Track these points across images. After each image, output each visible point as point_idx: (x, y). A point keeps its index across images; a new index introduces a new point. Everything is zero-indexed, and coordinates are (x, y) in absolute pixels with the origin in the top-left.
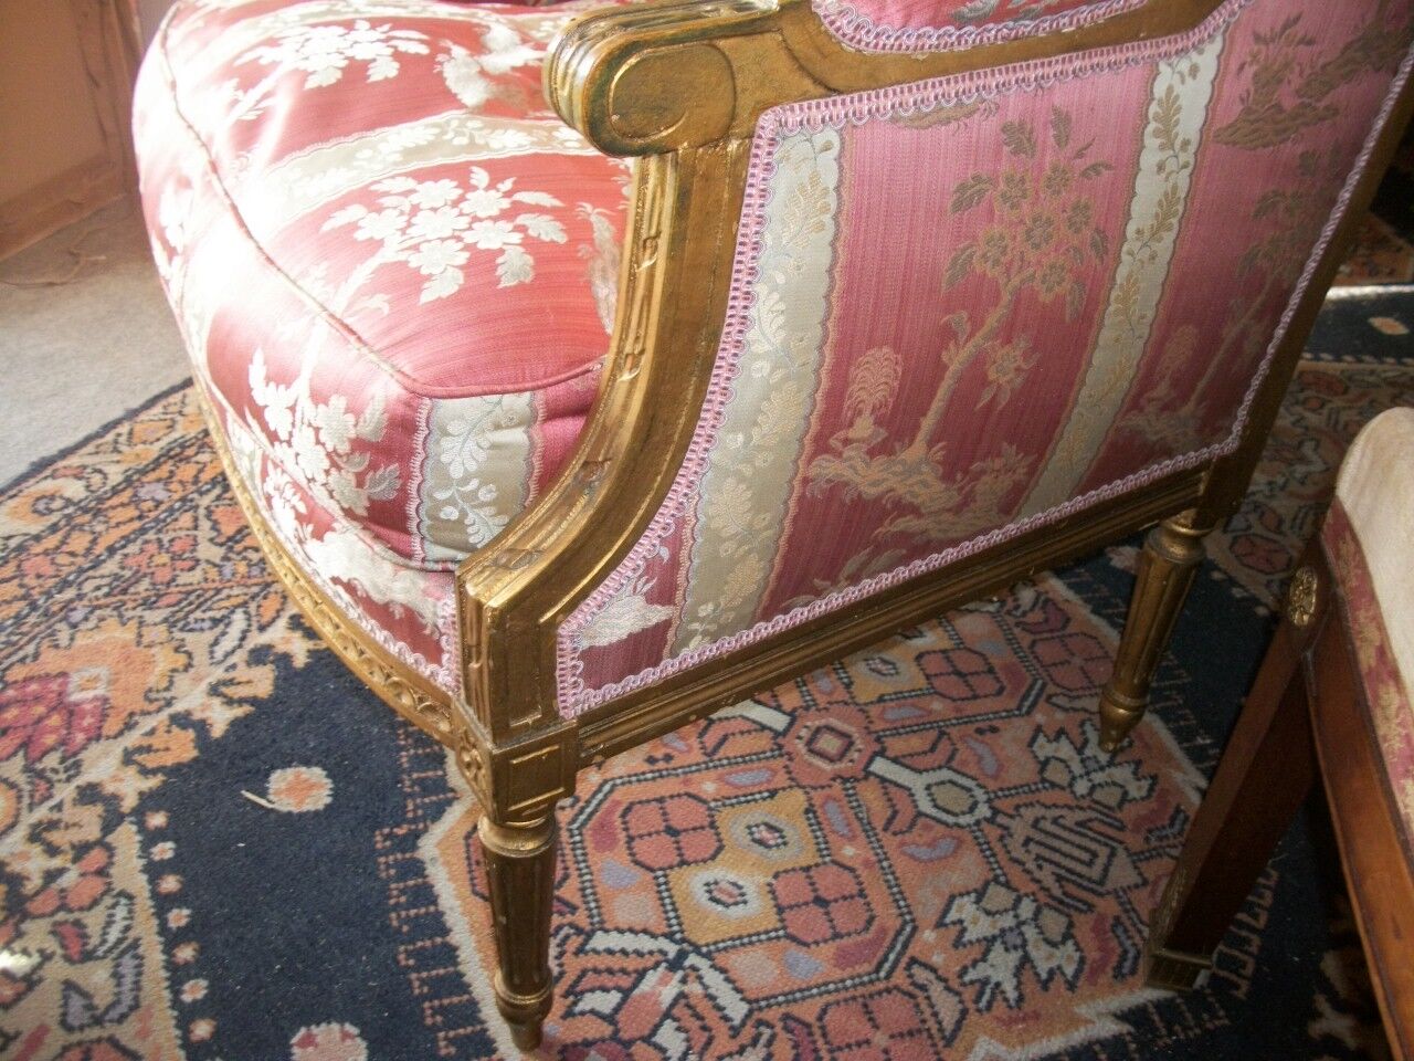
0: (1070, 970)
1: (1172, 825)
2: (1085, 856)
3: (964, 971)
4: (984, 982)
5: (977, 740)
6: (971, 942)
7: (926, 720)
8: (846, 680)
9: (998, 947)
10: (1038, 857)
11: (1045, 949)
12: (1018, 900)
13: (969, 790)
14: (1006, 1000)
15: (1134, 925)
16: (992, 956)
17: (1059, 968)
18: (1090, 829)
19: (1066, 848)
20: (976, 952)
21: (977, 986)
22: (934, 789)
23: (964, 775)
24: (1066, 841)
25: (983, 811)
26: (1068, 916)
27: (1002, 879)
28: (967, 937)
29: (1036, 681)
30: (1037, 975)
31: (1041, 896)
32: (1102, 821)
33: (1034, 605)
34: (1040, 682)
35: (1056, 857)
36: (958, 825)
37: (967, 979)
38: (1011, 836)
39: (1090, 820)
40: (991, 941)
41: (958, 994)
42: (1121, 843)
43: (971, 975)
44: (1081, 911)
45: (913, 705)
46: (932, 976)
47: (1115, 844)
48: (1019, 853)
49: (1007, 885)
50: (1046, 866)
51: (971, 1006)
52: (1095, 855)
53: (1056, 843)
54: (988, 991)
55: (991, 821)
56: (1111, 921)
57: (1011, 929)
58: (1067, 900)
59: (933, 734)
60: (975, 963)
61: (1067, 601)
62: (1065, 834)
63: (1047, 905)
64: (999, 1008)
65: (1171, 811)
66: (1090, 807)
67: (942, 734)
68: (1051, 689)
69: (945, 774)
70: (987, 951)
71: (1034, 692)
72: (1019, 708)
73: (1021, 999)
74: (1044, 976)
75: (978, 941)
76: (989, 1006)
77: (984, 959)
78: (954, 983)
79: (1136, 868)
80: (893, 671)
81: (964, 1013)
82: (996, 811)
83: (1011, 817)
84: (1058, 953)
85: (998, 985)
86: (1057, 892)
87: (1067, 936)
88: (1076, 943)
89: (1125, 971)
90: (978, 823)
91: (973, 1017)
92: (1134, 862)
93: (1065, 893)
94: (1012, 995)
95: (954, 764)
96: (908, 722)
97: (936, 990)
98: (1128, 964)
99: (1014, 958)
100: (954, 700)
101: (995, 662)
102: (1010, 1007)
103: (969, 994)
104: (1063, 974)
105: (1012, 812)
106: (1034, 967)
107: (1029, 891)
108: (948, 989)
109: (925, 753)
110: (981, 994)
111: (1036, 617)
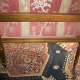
111: (23, 71)
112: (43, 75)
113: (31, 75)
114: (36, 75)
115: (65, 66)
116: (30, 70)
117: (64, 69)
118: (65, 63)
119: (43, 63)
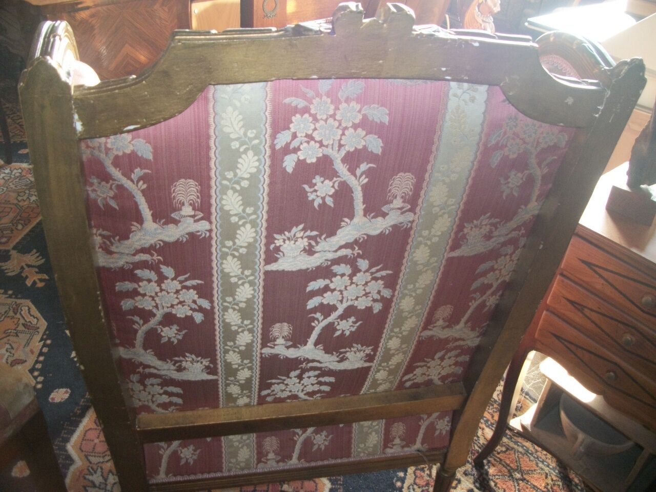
3: (102, 468)
4: (95, 472)
6: (108, 474)
9: (103, 481)
14: (87, 475)
16: (101, 478)
20: (105, 475)
21: (95, 469)
28: (111, 474)
30: (88, 487)
37: (99, 468)
40: (106, 480)
41: (97, 464)
43: (99, 470)
46: (105, 460)
51: (91, 465)
54: (92, 472)
57: (106, 487)
60: (102, 473)
64: (86, 471)
70: (103, 477)
73: (85, 478)
74: (87, 488)
75: (108, 477)
76: (88, 470)
77: (102, 475)
78: (100, 465)
81: (90, 463)
85: (92, 475)
91: (89, 464)
94: (87, 477)
97: (101, 460)
99: (97, 483)
102: (85, 474)
103: (95, 467)
106: (91, 487)
108: (99, 463)
110: (93, 469)
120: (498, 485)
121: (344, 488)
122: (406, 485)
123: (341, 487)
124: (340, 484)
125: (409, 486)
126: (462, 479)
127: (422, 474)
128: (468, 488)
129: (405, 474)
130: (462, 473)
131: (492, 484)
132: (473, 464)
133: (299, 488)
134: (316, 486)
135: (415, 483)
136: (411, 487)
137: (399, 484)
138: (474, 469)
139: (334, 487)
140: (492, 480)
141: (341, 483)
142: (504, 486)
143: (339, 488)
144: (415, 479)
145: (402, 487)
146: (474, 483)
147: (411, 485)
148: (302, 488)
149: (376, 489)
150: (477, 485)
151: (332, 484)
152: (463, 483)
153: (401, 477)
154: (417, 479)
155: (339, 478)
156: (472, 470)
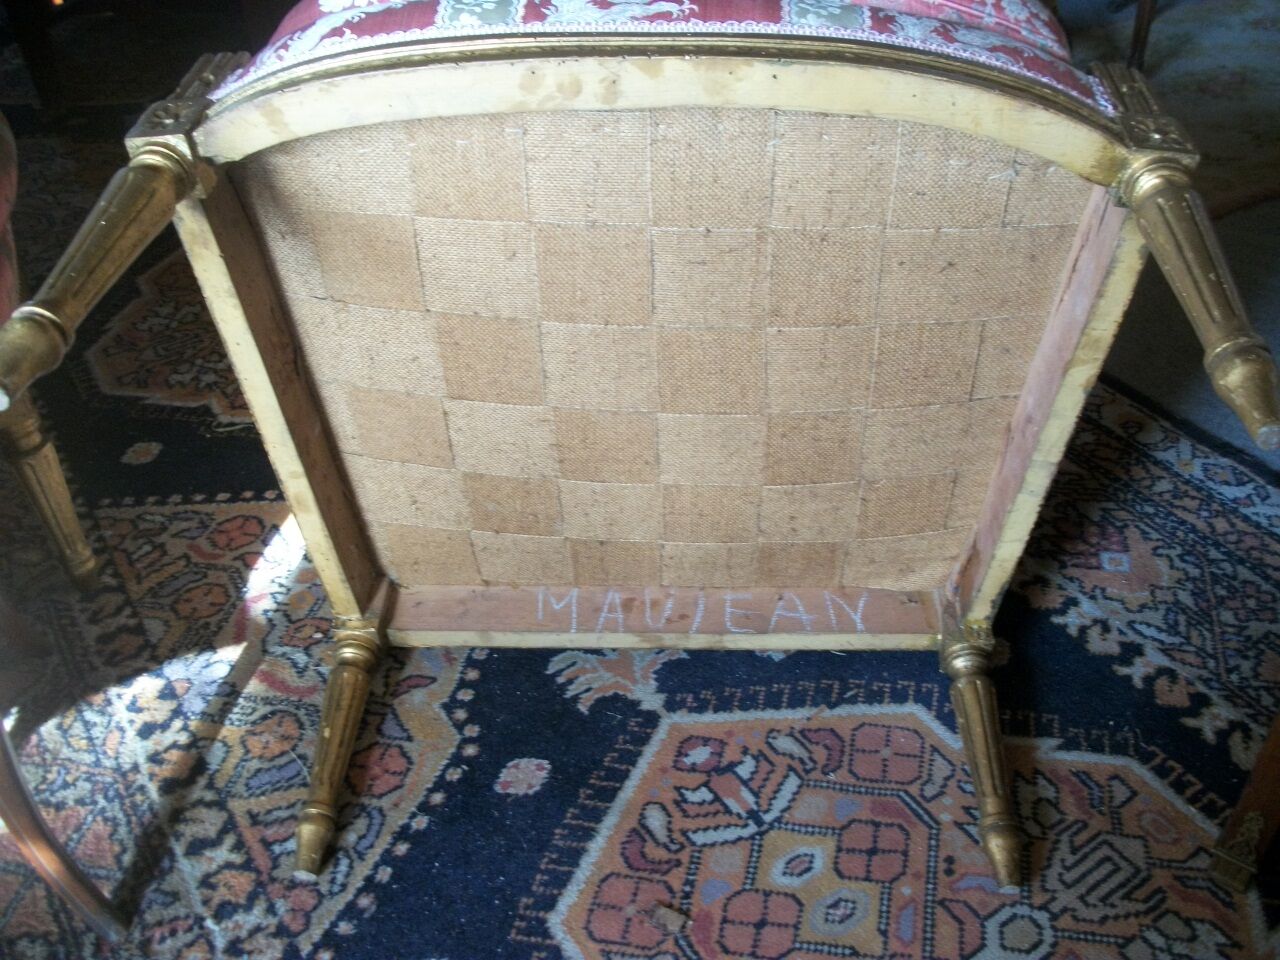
0: (1222, 939)
1: (1090, 788)
2: (1108, 867)
5: (958, 880)
7: (921, 907)
8: (847, 952)
10: (1104, 899)
11: (1196, 945)
12: (1145, 940)
13: (1014, 917)
15: (1185, 869)
17: (1218, 945)
18: (1082, 846)
19: (1097, 876)
22: (1006, 943)
23: (996, 911)
24: (1090, 871)
25: (1042, 917)
26: (1167, 911)
27: (1120, 941)
29: (899, 796)
31: (1147, 921)
32: (1076, 834)
33: (806, 748)
34: (902, 794)
35: (1105, 889)
36: (1054, 945)
38: (1074, 910)
39: (1071, 842)
42: (1098, 834)
44: (1163, 900)
45: (902, 909)
47: (1100, 839)
48: (1096, 915)
49: (1129, 940)
50: (1114, 899)
52: (1108, 859)
53: (1091, 880)
55: (1054, 917)
56: (1177, 884)
58: (1151, 903)
59: (939, 910)
61: (809, 719)
62: (1082, 868)
63: (1155, 920)
65: (1074, 779)
66: (1059, 834)
67: (942, 903)
68: (914, 789)
69: (992, 926)
71: (914, 806)
72: (931, 827)
79: (1127, 836)
80: (850, 905)
82: (1043, 907)
83: (1054, 899)
84: (1203, 938)
86: (1142, 907)
87: (1187, 922)
88: (1195, 920)
89: (1228, 899)
90: (1053, 928)
92: (1121, 834)
93: (1146, 901)
95: (983, 913)
96: (920, 925)
98: (1222, 895)
100: (903, 874)
101: (865, 815)
104: (1224, 945)
105: (1048, 896)
107: (1137, 928)
109: (962, 930)
111: (820, 754)
112: (652, 719)
113: (753, 715)
114: (709, 717)
115: (440, 784)
116: (759, 757)
117: (457, 760)
118: (421, 823)
119: (640, 832)
120: (117, 848)
121: (515, 908)
122: (349, 896)
123: (521, 912)
124: (522, 918)
125: (341, 891)
126: (193, 885)
127: (287, 919)
128: (194, 860)
129: (334, 925)
130: (184, 902)
131: (127, 859)
132: (136, 920)
133: (635, 920)
134: (589, 922)
135: (321, 896)
136: (336, 889)
137: (365, 901)
138: (144, 905)
139: (541, 914)
140: (120, 868)
141: (517, 923)
142: (106, 844)
143: (527, 907)
144: (315, 908)
145: (360, 892)
146: (171, 869)
147: (332, 894)
148: (629, 920)
149: (431, 896)
150: (166, 863)
151: (543, 922)
152: (199, 874)
153: (350, 920)
154: (309, 908)
155: (519, 938)
156: (151, 903)
